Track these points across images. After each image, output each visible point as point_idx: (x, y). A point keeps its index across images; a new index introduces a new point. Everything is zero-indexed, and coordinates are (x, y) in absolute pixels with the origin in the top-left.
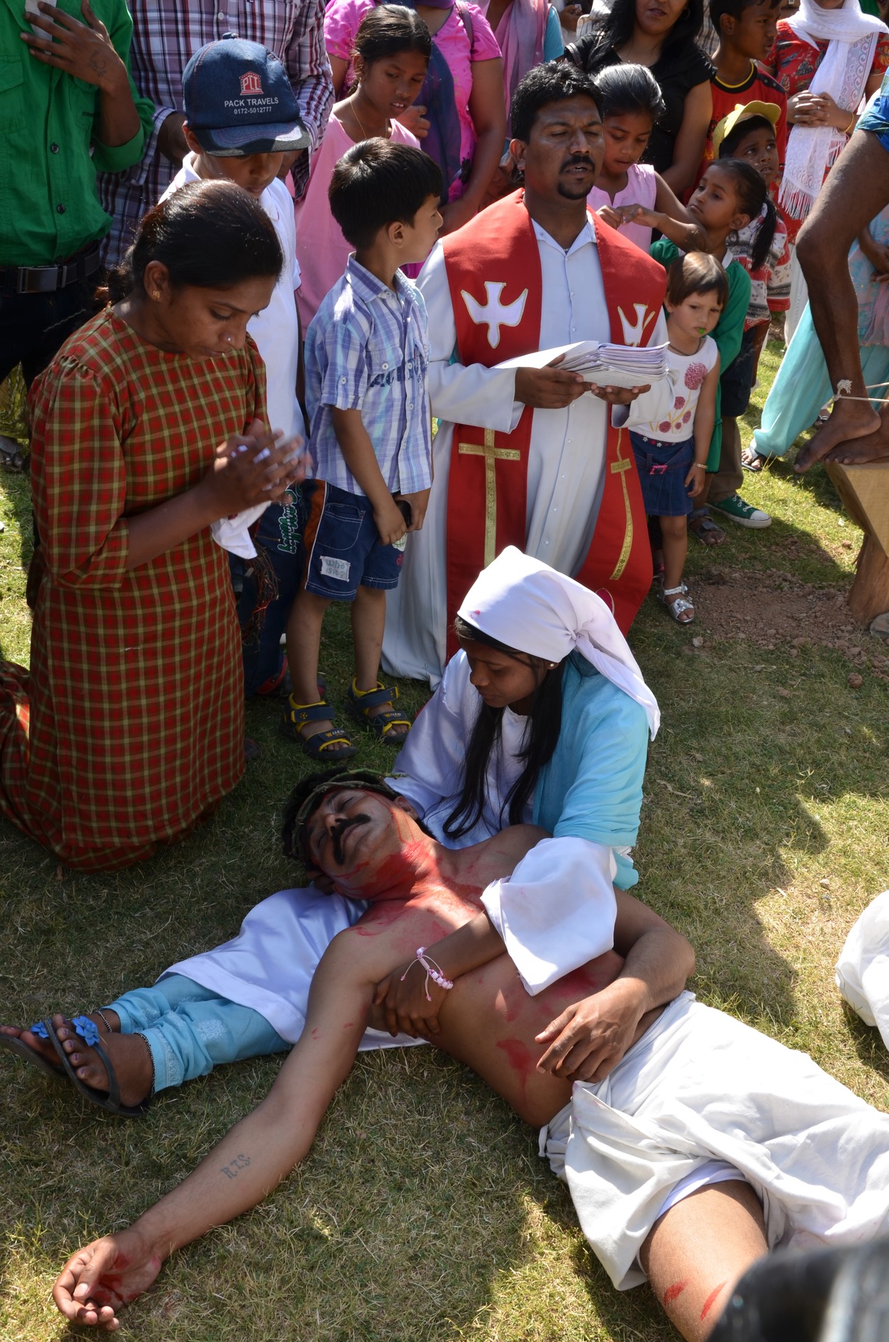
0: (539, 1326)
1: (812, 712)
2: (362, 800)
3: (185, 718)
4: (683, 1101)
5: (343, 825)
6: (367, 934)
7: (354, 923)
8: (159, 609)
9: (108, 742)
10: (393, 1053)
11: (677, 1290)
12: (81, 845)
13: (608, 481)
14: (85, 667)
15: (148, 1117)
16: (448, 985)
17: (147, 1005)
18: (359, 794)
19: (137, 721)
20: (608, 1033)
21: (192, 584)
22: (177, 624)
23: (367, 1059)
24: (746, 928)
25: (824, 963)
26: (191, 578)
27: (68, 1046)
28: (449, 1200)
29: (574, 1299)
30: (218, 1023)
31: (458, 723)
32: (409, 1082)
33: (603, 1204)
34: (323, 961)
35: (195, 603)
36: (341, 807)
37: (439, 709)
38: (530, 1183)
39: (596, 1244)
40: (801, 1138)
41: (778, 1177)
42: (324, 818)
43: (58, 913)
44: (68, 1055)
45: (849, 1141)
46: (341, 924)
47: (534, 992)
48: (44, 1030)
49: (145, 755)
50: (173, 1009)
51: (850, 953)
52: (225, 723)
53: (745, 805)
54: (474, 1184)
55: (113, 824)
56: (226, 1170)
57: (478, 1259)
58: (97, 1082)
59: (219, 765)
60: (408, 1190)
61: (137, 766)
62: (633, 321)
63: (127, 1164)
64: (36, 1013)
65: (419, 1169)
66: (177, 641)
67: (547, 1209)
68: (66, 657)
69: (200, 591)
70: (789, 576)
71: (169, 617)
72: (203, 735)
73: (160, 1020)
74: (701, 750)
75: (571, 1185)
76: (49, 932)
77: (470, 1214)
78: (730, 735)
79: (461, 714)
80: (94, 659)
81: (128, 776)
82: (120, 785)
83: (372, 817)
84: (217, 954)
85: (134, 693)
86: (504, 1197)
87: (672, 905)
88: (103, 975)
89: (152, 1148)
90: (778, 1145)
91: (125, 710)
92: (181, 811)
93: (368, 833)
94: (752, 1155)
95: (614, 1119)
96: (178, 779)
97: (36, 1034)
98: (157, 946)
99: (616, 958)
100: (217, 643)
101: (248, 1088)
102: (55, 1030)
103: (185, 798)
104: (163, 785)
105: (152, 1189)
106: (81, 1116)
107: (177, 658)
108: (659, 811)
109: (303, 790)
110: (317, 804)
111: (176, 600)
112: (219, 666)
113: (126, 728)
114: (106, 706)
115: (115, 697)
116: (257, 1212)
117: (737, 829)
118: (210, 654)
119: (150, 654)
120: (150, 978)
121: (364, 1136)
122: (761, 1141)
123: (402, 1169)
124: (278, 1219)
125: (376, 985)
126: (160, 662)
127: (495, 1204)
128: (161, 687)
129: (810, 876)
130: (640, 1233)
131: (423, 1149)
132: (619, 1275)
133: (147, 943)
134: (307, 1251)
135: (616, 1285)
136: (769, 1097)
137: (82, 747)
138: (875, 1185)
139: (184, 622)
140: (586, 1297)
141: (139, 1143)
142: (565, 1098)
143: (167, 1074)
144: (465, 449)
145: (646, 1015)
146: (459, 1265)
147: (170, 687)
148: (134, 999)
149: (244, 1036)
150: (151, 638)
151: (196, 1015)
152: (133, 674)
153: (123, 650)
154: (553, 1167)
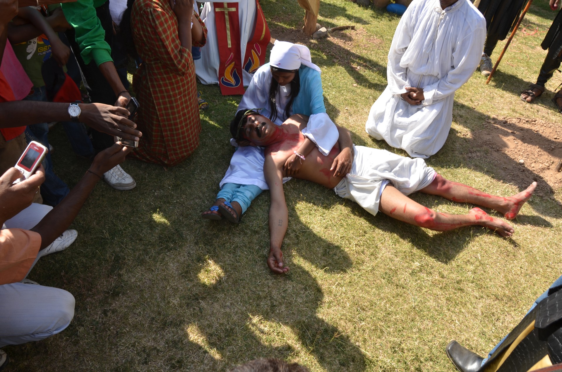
4: (373, 169)
6: (275, 155)
9: (179, 126)
12: (175, 158)
13: (257, 11)
14: (168, 105)
16: (305, 159)
29: (363, 222)
30: (248, 191)
31: (263, 91)
32: (295, 189)
33: (365, 199)
36: (253, 121)
37: (256, 89)
40: (397, 168)
41: (398, 178)
45: (406, 165)
47: (327, 154)
50: (235, 192)
51: (370, 124)
55: (184, 149)
58: (236, 217)
66: (190, 90)
68: (162, 104)
71: (188, 83)
73: (235, 196)
79: (264, 88)
82: (184, 138)
85: (183, 109)
90: (394, 171)
93: (267, 127)
95: (360, 179)
106: (227, 227)
107: (191, 95)
115: (179, 112)
119: (185, 96)
122: (390, 172)
126: (187, 97)
128: (189, 105)
130: (378, 201)
136: (389, 161)
138: (413, 173)
139: (191, 83)
143: (244, 208)
144: (217, 10)
147: (191, 104)
148: (224, 193)
149: (255, 192)
150: (185, 91)
151: (243, 191)
152: (182, 104)
153: (178, 97)
154: (341, 196)
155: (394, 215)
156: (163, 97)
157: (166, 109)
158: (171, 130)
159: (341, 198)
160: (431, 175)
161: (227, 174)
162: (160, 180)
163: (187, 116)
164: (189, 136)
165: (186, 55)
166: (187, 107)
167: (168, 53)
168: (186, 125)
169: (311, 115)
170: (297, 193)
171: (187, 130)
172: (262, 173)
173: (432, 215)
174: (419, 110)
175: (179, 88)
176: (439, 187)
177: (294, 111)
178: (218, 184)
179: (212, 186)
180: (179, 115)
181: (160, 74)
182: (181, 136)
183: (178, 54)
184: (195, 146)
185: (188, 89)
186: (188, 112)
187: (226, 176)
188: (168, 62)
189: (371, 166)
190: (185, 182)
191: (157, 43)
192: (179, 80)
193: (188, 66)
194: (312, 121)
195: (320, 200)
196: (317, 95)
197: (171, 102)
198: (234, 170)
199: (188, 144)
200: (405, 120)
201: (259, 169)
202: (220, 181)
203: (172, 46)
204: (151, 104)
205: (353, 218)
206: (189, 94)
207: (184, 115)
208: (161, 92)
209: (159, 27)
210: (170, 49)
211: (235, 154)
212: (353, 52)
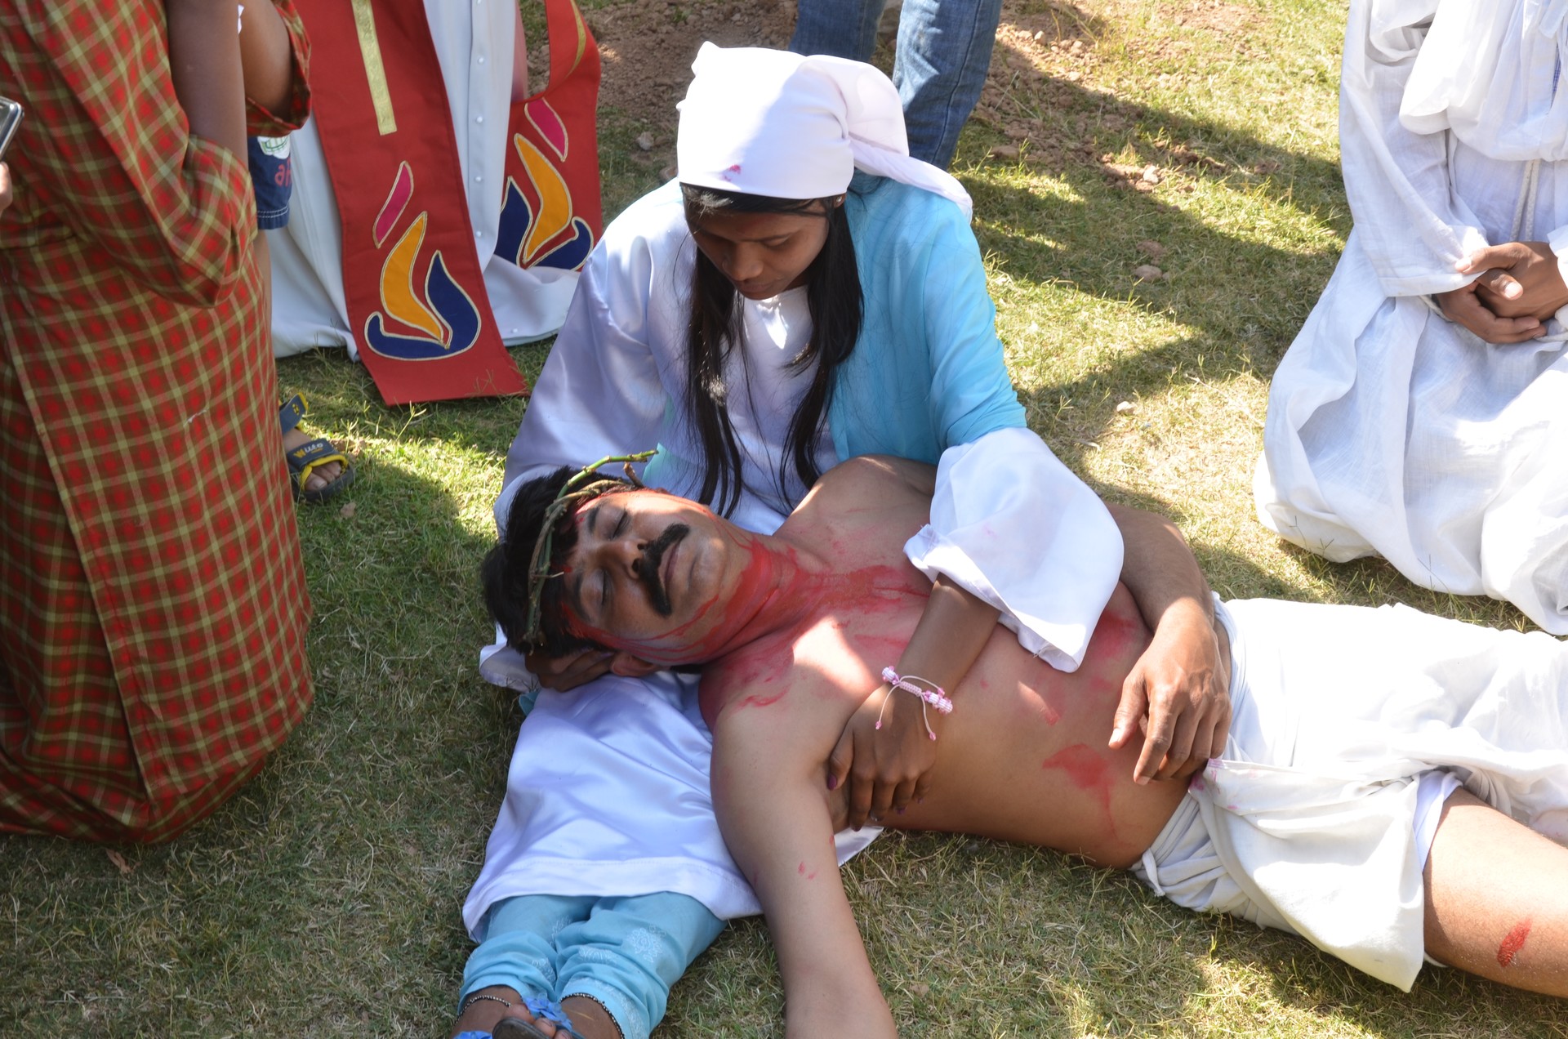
3: (278, 506)
5: (654, 552)
6: (764, 701)
11: (1520, 936)
14: (132, 476)
16: (950, 705)
19: (230, 538)
20: (1205, 687)
22: (244, 345)
36: (616, 528)
42: (606, 553)
66: (248, 376)
68: (94, 473)
82: (231, 658)
90: (1478, 719)
91: (210, 526)
93: (701, 549)
107: (253, 405)
114: (182, 530)
119: (222, 414)
122: (1457, 722)
126: (235, 422)
130: (1417, 899)
139: (250, 339)
147: (257, 461)
148: (508, 956)
149: (686, 936)
150: (218, 384)
151: (614, 935)
152: (207, 459)
153: (186, 422)
154: (1184, 902)
155: (1524, 967)
156: (100, 433)
157: (118, 498)
158: (154, 621)
159: (1189, 913)
161: (498, 848)
162: (99, 926)
163: (241, 531)
164: (254, 644)
165: (220, 184)
166: (237, 477)
167: (120, 179)
168: (239, 584)
169: (948, 454)
170: (925, 913)
171: (246, 614)
172: (710, 816)
174: (1545, 361)
175: (185, 371)
177: (841, 441)
178: (455, 916)
179: (415, 930)
180: (196, 526)
181: (80, 299)
182: (212, 651)
183: (175, 182)
184: (292, 707)
185: (238, 369)
186: (246, 508)
187: (492, 863)
188: (123, 234)
190: (251, 924)
191: (57, 132)
192: (188, 327)
193: (235, 248)
194: (956, 484)
195: (1068, 937)
196: (964, 334)
197: (145, 457)
198: (540, 817)
199: (253, 693)
200: (1479, 434)
201: (686, 798)
202: (462, 898)
203: (144, 138)
204: (30, 481)
205: (1283, 1018)
206: (242, 400)
207: (224, 524)
208: (89, 400)
209: (71, 41)
210: (132, 161)
211: (525, 727)
212: (1103, 90)
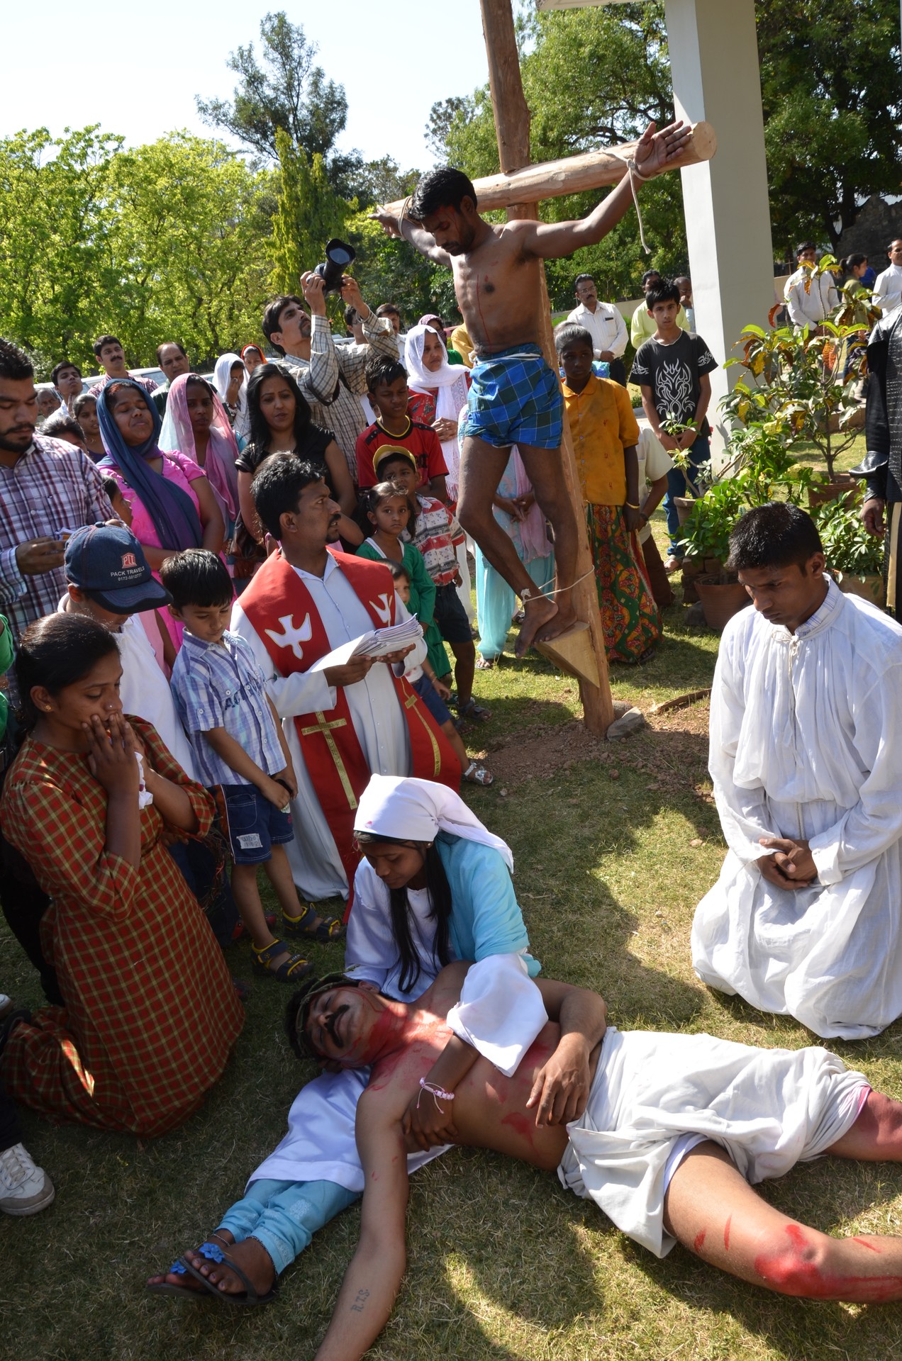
0: (620, 1311)
1: (597, 806)
2: (338, 995)
3: (193, 994)
4: (644, 1104)
5: (332, 1019)
6: (380, 1088)
7: (366, 1085)
8: (147, 926)
9: (145, 1036)
10: (432, 1165)
11: (701, 1238)
12: (152, 1118)
13: (407, 714)
15: (281, 1296)
16: (451, 1096)
17: (247, 1213)
18: (333, 992)
19: (161, 1011)
20: (573, 1079)
21: (163, 899)
22: (163, 930)
23: (416, 1178)
24: (624, 967)
25: (684, 967)
26: (160, 894)
27: (204, 1271)
28: (518, 1253)
29: (634, 1280)
31: (378, 914)
32: (452, 1180)
33: (624, 1202)
34: (357, 1122)
35: (170, 911)
36: (325, 1008)
37: (361, 911)
38: (567, 1212)
39: (632, 1233)
40: (729, 1092)
41: (728, 1126)
42: (317, 1020)
43: (152, 1176)
44: (207, 1277)
45: (760, 1079)
46: (358, 1090)
47: (511, 1074)
48: (182, 1267)
49: (176, 1033)
50: (266, 1207)
51: (697, 953)
52: (220, 985)
53: (584, 886)
54: (530, 1232)
55: (170, 1093)
56: (355, 1307)
57: (557, 1285)
58: (236, 1287)
59: (226, 1017)
60: (487, 1259)
61: (173, 1043)
62: (382, 607)
63: (281, 1338)
64: (166, 1257)
65: (487, 1240)
66: (168, 943)
67: (587, 1225)
69: (170, 901)
70: (542, 726)
71: (156, 928)
72: (208, 1000)
73: (261, 1219)
74: (539, 862)
75: (596, 1199)
76: (151, 1192)
77: (537, 1254)
78: (553, 844)
79: (378, 907)
80: (114, 981)
81: (169, 1053)
82: (165, 1063)
83: (350, 1004)
84: (280, 1151)
85: (151, 992)
86: (554, 1231)
87: (570, 974)
88: (203, 1206)
89: (294, 1318)
90: (718, 1103)
91: (149, 1007)
92: (215, 1061)
93: (352, 1017)
94: (705, 1119)
95: (605, 1140)
96: (204, 1040)
97: (176, 1273)
98: (233, 1167)
99: (554, 1025)
100: (195, 932)
101: (344, 1239)
102: (190, 1263)
103: (215, 1051)
104: (196, 1048)
105: (307, 1349)
106: (232, 1319)
107: (172, 955)
108: (532, 915)
109: (293, 1008)
110: (307, 1013)
111: (157, 914)
112: (202, 948)
113: (155, 1020)
114: (135, 1010)
115: (139, 1001)
116: (389, 1328)
117: (587, 904)
118: (192, 941)
119: (153, 960)
120: (238, 1192)
121: (439, 1234)
122: (705, 1107)
123: (476, 1245)
124: (407, 1326)
125: (401, 1120)
126: (161, 963)
127: (550, 1239)
128: (169, 980)
129: (647, 914)
130: (658, 1211)
131: (484, 1223)
132: (657, 1248)
133: (225, 1167)
134: (437, 1339)
135: (659, 1255)
136: (698, 1074)
137: (127, 1048)
138: (791, 1101)
139: (167, 927)
140: (642, 1274)
141: (283, 1318)
142: (564, 1139)
143: (281, 1256)
144: (307, 731)
145: (591, 1055)
146: (546, 1295)
147: (175, 977)
148: (238, 1213)
149: (325, 1203)
150: (149, 948)
151: (286, 1204)
152: (146, 980)
153: (133, 966)
154: (577, 1193)
157: (105, 998)
160: (849, 1098)
163: (167, 1008)
164: (178, 1056)
166: (164, 985)
168: (167, 1031)
173: (811, 1254)
174: (816, 897)
175: (130, 944)
176: (881, 1137)
180: (142, 1008)
182: (156, 1060)
185: (160, 941)
186: (170, 998)
189: (639, 1095)
200: (780, 933)
203: (77, 856)
206: (164, 953)
207: (157, 1006)
210: (67, 866)
